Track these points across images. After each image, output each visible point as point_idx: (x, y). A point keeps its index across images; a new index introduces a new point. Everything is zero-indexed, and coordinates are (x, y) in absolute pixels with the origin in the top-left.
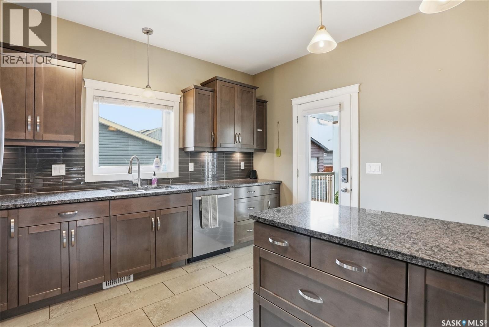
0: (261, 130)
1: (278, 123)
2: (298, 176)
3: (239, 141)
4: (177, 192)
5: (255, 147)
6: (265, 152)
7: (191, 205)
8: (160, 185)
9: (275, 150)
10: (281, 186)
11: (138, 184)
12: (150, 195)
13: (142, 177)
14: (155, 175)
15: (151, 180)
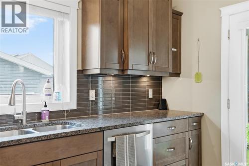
0: (175, 50)
1: (199, 40)
2: (229, 107)
3: (153, 62)
4: (84, 132)
5: (171, 70)
6: (179, 77)
7: (102, 149)
8: (54, 121)
9: (194, 74)
10: (202, 119)
11: (22, 120)
12: (46, 138)
13: (29, 110)
14: (46, 106)
15: (40, 113)
